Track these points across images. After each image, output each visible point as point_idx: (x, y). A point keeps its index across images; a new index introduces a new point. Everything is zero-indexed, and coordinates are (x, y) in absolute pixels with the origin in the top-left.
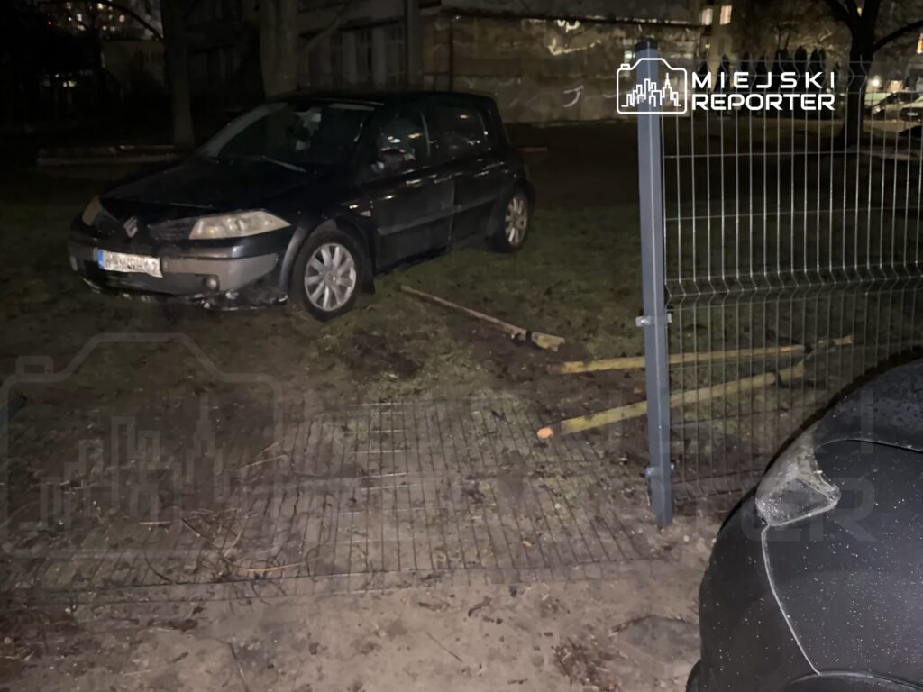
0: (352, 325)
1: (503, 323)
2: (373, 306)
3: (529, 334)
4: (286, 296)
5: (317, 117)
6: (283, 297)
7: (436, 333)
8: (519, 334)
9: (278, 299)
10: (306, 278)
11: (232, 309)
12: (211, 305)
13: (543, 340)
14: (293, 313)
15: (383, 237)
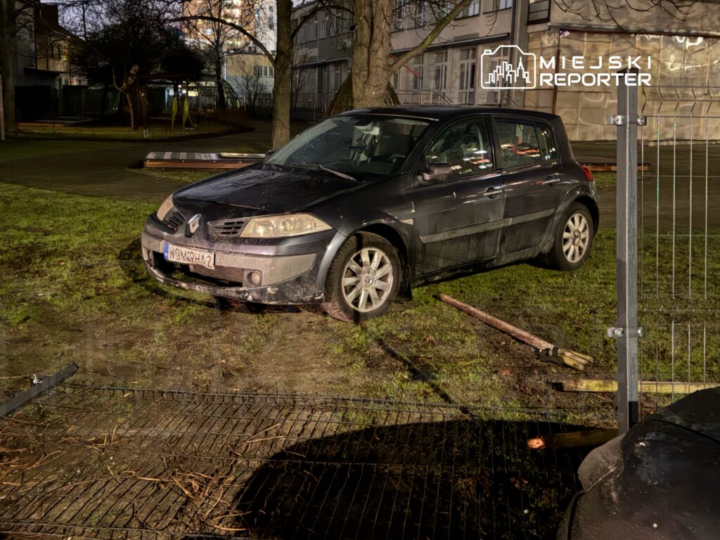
0: (384, 326)
1: (532, 337)
2: (408, 311)
3: (555, 349)
4: (322, 295)
5: (376, 131)
6: (320, 295)
7: (463, 342)
8: (548, 350)
9: (314, 296)
10: (343, 279)
11: (272, 303)
12: (253, 297)
13: (570, 358)
14: (328, 312)
15: (424, 245)
